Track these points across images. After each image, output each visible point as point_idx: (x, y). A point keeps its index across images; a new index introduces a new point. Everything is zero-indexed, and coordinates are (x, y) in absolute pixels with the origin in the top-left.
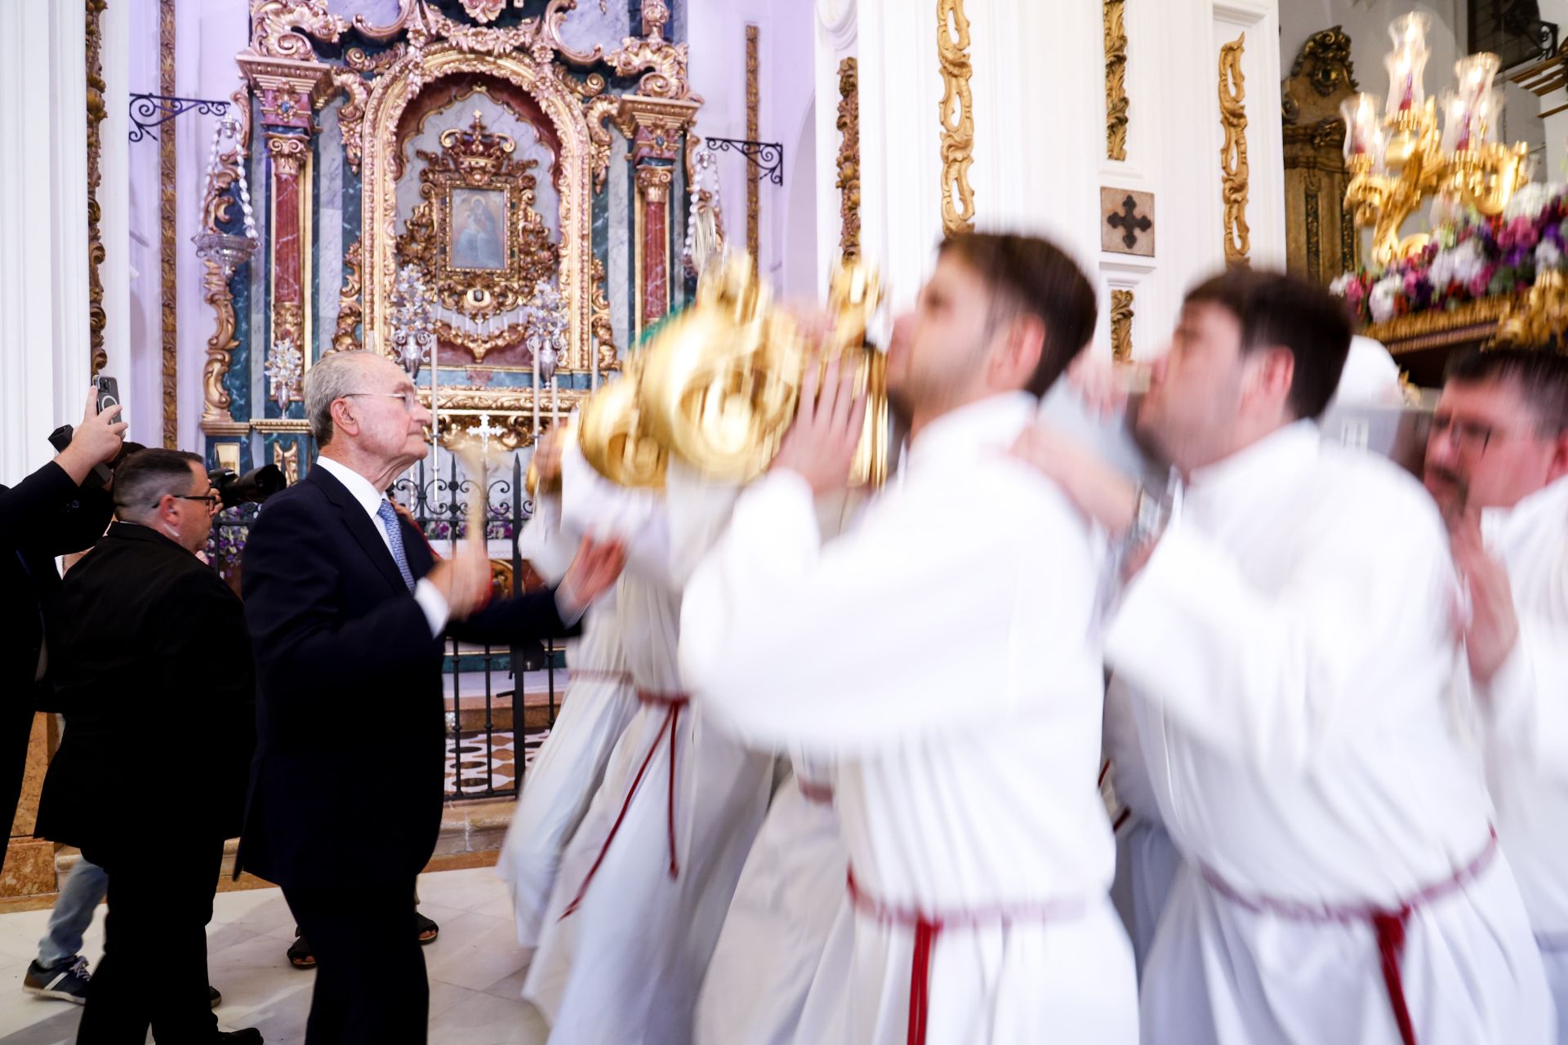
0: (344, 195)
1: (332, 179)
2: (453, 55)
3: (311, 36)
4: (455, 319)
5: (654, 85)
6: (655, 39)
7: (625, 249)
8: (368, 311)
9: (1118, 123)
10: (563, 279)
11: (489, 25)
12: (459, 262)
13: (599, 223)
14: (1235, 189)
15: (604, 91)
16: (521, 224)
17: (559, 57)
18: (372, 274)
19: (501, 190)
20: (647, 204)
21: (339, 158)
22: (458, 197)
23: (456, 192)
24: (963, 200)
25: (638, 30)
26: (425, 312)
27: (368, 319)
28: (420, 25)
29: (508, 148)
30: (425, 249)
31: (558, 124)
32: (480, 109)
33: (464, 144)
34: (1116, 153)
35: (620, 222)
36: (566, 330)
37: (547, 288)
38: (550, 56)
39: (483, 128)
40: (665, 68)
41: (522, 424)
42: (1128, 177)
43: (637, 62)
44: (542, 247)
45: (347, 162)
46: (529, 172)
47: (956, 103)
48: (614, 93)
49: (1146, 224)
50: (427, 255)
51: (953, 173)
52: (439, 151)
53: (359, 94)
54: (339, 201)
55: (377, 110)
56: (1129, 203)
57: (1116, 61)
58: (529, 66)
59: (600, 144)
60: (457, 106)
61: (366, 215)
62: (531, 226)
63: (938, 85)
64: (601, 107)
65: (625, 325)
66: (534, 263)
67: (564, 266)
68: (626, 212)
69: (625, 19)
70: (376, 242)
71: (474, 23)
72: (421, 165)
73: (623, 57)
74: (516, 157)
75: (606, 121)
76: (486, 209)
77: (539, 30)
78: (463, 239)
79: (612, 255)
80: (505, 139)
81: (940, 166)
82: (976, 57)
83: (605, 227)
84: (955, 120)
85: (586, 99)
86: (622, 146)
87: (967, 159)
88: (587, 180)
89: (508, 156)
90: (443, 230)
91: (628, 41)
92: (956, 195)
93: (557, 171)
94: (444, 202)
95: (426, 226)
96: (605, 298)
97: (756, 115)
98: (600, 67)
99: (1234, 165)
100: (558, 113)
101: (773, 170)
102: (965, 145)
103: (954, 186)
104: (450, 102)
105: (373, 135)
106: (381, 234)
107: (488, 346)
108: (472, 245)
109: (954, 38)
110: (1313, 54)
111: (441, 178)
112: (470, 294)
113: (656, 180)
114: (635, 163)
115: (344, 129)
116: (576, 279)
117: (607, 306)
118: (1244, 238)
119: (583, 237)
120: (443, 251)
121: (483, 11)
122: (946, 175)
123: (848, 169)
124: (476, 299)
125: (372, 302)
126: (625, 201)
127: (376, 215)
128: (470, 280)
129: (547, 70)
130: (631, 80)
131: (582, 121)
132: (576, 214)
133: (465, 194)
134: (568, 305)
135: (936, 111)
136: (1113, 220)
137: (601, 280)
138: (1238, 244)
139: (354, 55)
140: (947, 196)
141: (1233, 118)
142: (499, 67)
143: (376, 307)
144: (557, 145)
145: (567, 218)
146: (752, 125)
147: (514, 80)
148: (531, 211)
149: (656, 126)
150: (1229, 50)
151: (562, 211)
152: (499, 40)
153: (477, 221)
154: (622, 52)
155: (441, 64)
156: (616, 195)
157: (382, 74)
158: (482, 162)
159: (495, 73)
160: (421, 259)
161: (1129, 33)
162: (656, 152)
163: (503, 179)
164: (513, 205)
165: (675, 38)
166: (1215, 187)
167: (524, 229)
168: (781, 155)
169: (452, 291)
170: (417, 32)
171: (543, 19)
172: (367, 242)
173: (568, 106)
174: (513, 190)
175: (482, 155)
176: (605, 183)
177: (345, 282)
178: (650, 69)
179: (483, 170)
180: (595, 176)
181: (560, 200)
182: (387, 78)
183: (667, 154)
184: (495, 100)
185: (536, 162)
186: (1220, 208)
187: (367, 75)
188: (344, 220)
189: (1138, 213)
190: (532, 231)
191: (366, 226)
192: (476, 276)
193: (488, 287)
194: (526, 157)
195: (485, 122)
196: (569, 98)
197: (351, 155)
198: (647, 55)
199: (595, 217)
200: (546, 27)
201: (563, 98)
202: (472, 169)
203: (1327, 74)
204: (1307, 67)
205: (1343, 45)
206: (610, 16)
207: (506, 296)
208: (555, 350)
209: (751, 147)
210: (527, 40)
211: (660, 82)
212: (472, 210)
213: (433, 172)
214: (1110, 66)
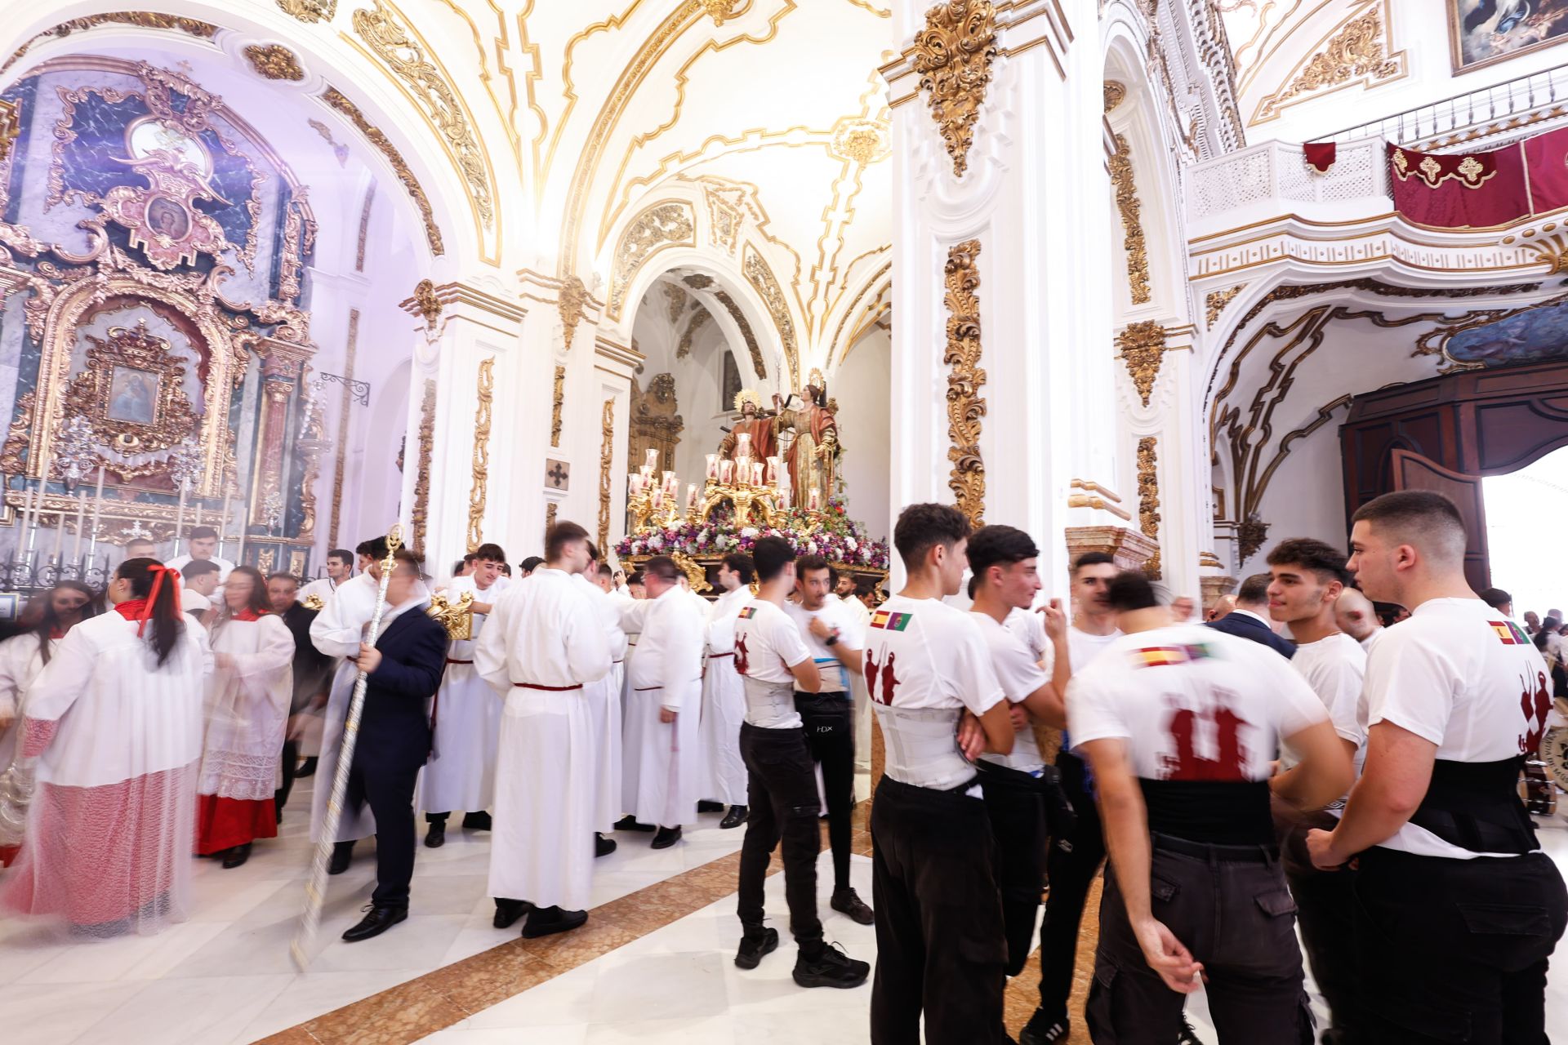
0: (22, 359)
1: (11, 345)
2: (131, 283)
3: (11, 249)
4: (108, 454)
5: (286, 332)
6: (289, 304)
7: (251, 425)
8: (35, 441)
9: (556, 431)
10: (203, 438)
11: (166, 272)
12: (114, 415)
13: (235, 407)
14: (606, 463)
15: (247, 327)
16: (170, 397)
17: (218, 303)
18: (42, 417)
19: (156, 373)
20: (271, 403)
21: (20, 333)
22: (119, 372)
23: (117, 368)
24: (483, 457)
25: (275, 294)
26: (89, 447)
27: (35, 447)
28: (110, 261)
29: (164, 346)
30: (87, 402)
31: (210, 341)
32: (143, 316)
33: (132, 339)
34: (555, 444)
35: (250, 409)
36: (204, 470)
37: (192, 444)
38: (212, 301)
39: (145, 330)
40: (294, 323)
41: (160, 528)
42: (559, 455)
43: (275, 317)
44: (185, 414)
45: (28, 337)
46: (180, 365)
47: (484, 413)
48: (255, 329)
49: (565, 476)
50: (87, 407)
51: (480, 444)
52: (106, 339)
53: (47, 294)
54: (16, 361)
55: (62, 307)
56: (559, 467)
57: (558, 404)
58: (192, 302)
59: (241, 359)
60: (125, 312)
61: (43, 375)
62: (177, 400)
63: (476, 405)
64: (244, 337)
65: (246, 471)
66: (177, 424)
67: (205, 431)
68: (254, 403)
69: (267, 286)
70: (50, 395)
71: (154, 268)
72: (89, 345)
73: (266, 312)
74: (170, 353)
75: (247, 345)
76: (142, 384)
77: (204, 283)
78: (120, 399)
79: (242, 427)
80: (164, 341)
81: (473, 441)
82: (495, 393)
83: (239, 410)
84: (482, 421)
85: (234, 330)
86: (256, 362)
87: (487, 439)
88: (229, 380)
89: (165, 352)
90: (103, 391)
91: (269, 302)
92: (480, 454)
93: (204, 369)
94: (106, 373)
95: (88, 387)
96: (234, 454)
97: (352, 361)
98: (249, 314)
99: (606, 452)
100: (211, 334)
101: (362, 397)
102: (486, 433)
103: (480, 450)
104: (119, 308)
105: (56, 324)
106: (54, 390)
107: (136, 474)
108: (127, 405)
109: (486, 383)
110: (657, 383)
111: (106, 357)
112: (121, 437)
113: (281, 389)
114: (265, 378)
115: (29, 314)
116: (213, 440)
117: (235, 459)
118: (608, 484)
119: (222, 415)
120: (102, 406)
121: (163, 263)
122: (476, 445)
123: (426, 432)
124: (126, 441)
125: (40, 436)
126: (255, 396)
127: (52, 377)
128: (123, 427)
129: (209, 309)
130: (267, 325)
131: (230, 344)
132: (218, 400)
133: (126, 371)
134: (206, 455)
135: (474, 416)
136: (551, 473)
137: (233, 443)
138: (606, 486)
139: (45, 266)
140: (476, 455)
141: (608, 432)
142: (168, 298)
143: (44, 439)
144: (207, 353)
145: (210, 401)
146: (349, 369)
147: (179, 308)
148: (178, 390)
149: (286, 358)
150: (608, 403)
151: (207, 396)
152: (173, 282)
153: (133, 390)
154: (263, 307)
155: (119, 286)
156: (249, 392)
157: (69, 284)
158: (143, 354)
159: (165, 300)
160: (82, 408)
161: (565, 393)
162: (284, 373)
163: (159, 366)
164: (165, 384)
165: (301, 304)
166: (598, 461)
167: (172, 401)
168: (368, 389)
169: (105, 433)
170: (107, 265)
171: (208, 276)
172: (41, 395)
173: (220, 332)
174: (165, 375)
175: (144, 348)
176: (242, 384)
177: (15, 418)
178: (283, 322)
179: (144, 359)
180: (235, 379)
181: (205, 389)
182: (74, 287)
183: (291, 375)
184: (159, 315)
185: (186, 359)
186: (599, 470)
187: (54, 282)
188: (20, 375)
189: (562, 471)
190: (178, 403)
191: (42, 384)
192: (128, 426)
193: (137, 434)
194: (178, 354)
195: (147, 327)
196: (221, 327)
197: (33, 333)
198: (283, 314)
199: (232, 403)
200: (209, 283)
201: (217, 327)
202: (135, 356)
203: (663, 394)
204: (655, 389)
205: (671, 382)
206: (255, 282)
207: (152, 442)
208: (193, 482)
209: (348, 381)
210: (195, 287)
211: (290, 331)
212: (129, 382)
213: (100, 352)
214: (555, 406)
